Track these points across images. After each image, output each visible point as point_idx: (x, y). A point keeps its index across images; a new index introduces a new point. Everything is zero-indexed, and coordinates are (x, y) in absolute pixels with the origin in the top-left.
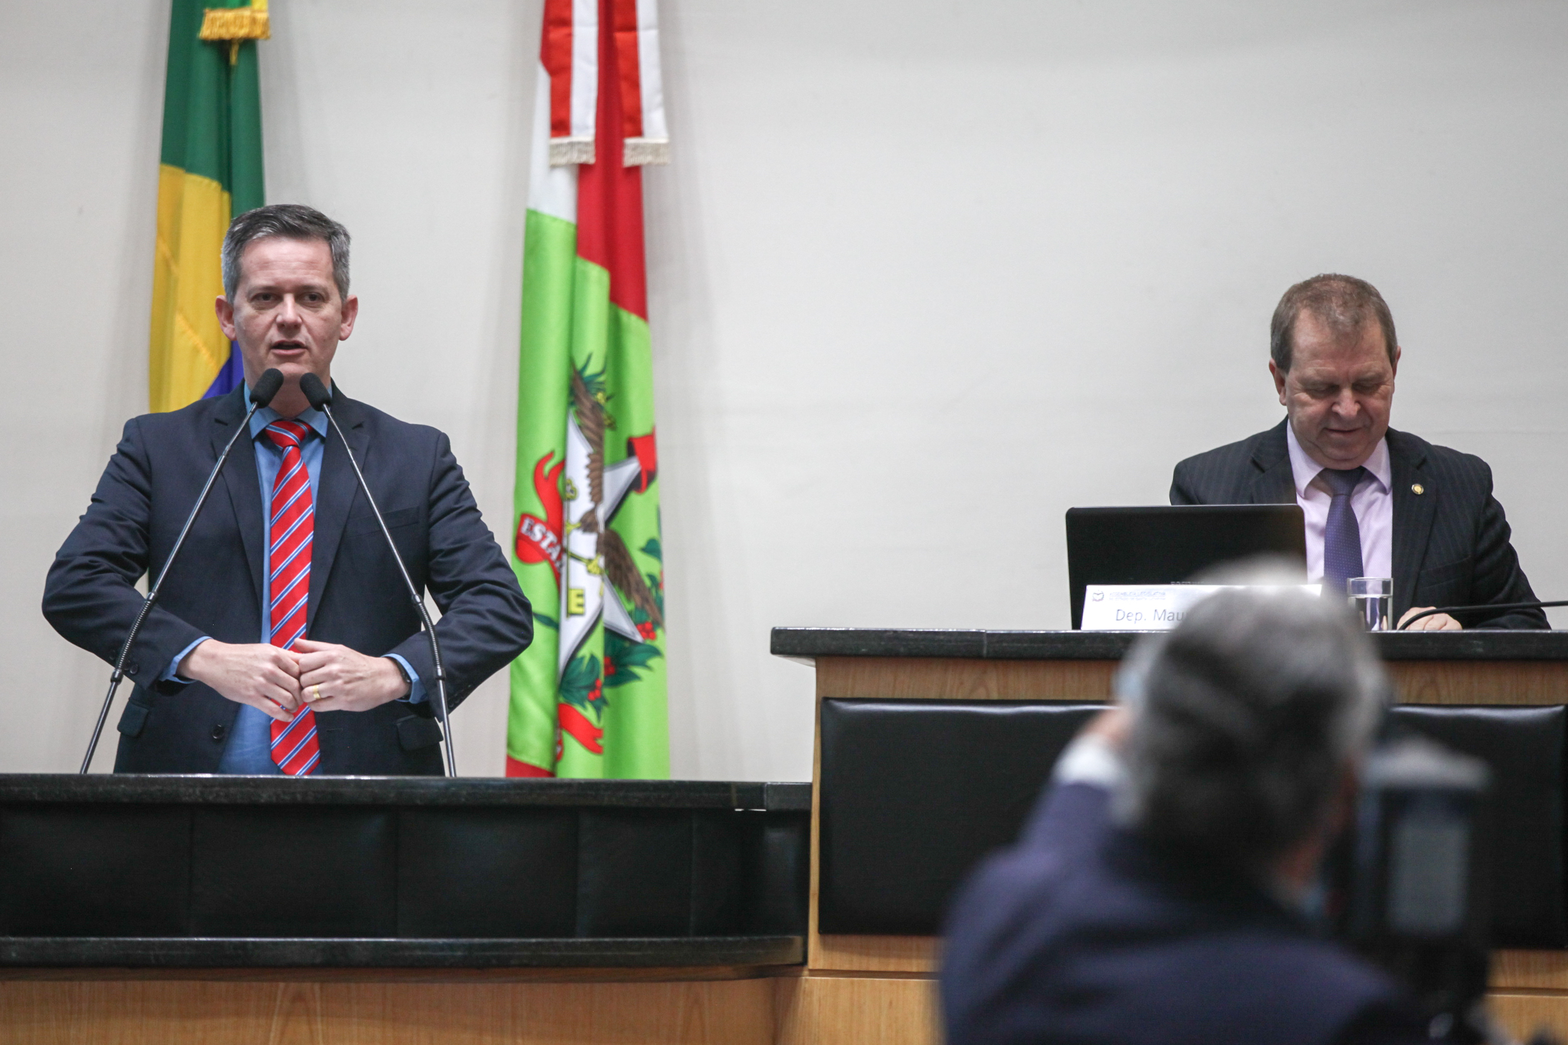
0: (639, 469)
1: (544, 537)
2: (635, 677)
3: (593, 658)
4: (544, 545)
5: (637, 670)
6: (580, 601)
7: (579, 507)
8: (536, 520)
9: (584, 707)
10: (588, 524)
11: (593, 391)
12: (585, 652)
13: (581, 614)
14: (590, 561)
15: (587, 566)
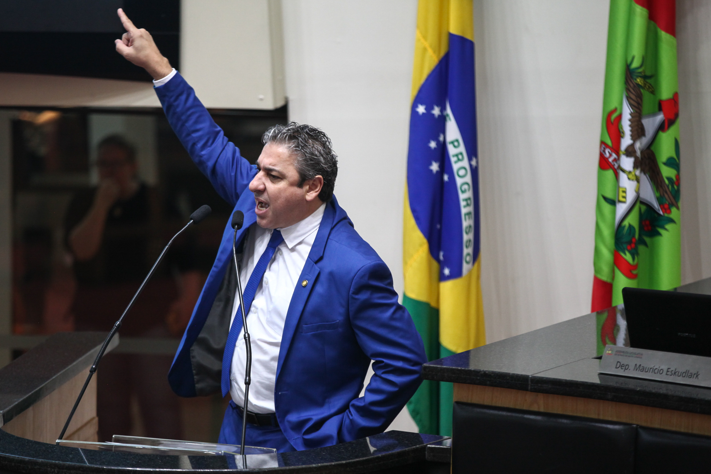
0: (664, 118)
1: (611, 155)
2: (659, 234)
3: (630, 226)
4: (610, 160)
5: (662, 231)
6: (624, 194)
7: (626, 141)
8: (607, 146)
9: (625, 254)
10: (630, 152)
11: (635, 77)
12: (626, 223)
13: (624, 202)
14: (630, 172)
15: (627, 175)
